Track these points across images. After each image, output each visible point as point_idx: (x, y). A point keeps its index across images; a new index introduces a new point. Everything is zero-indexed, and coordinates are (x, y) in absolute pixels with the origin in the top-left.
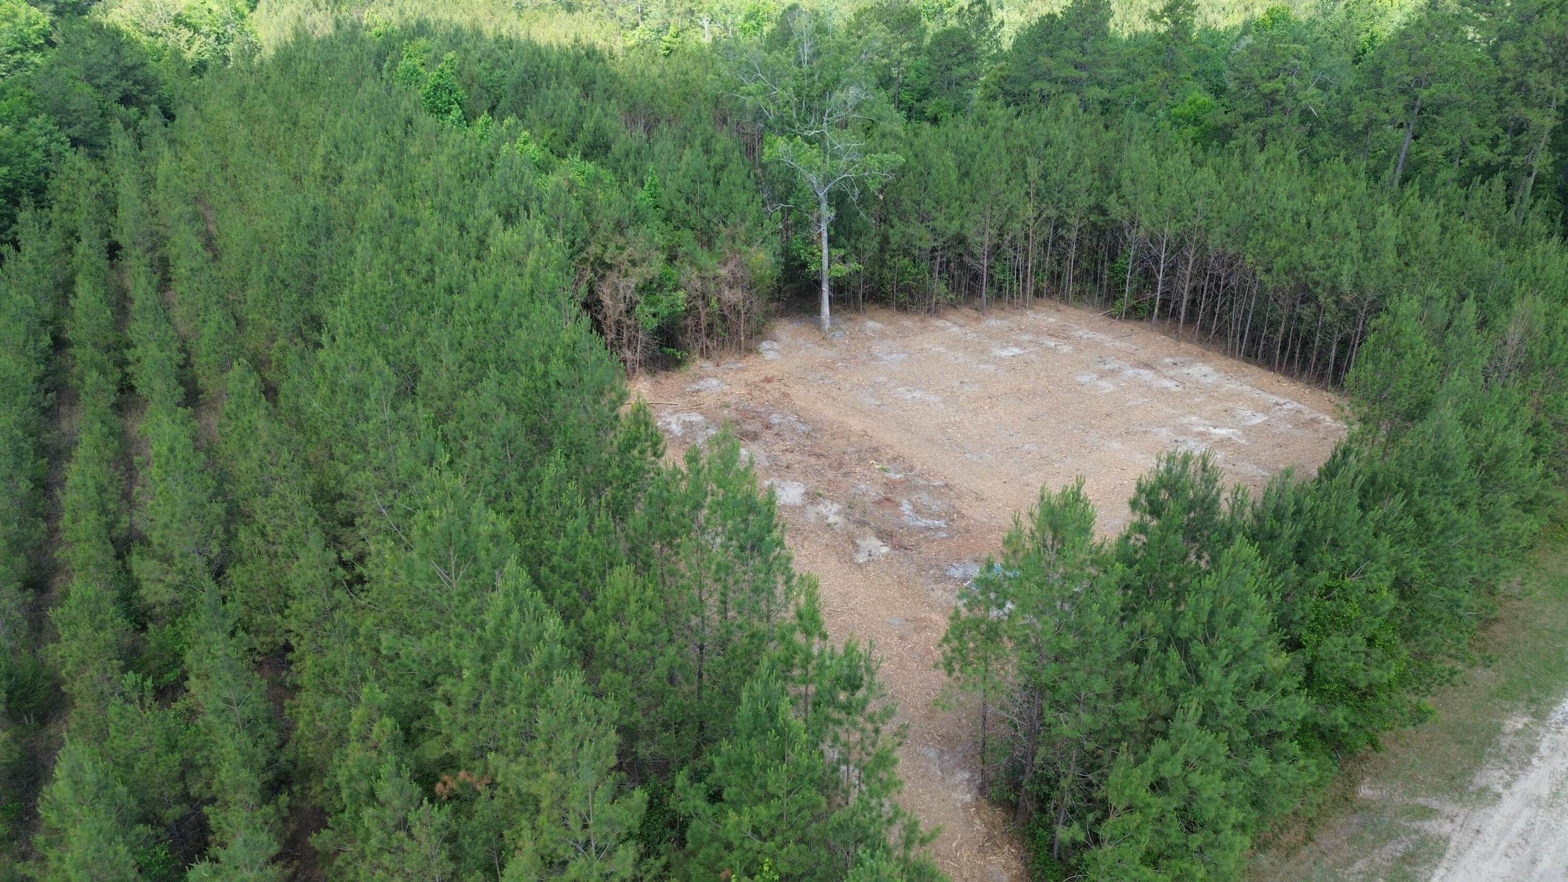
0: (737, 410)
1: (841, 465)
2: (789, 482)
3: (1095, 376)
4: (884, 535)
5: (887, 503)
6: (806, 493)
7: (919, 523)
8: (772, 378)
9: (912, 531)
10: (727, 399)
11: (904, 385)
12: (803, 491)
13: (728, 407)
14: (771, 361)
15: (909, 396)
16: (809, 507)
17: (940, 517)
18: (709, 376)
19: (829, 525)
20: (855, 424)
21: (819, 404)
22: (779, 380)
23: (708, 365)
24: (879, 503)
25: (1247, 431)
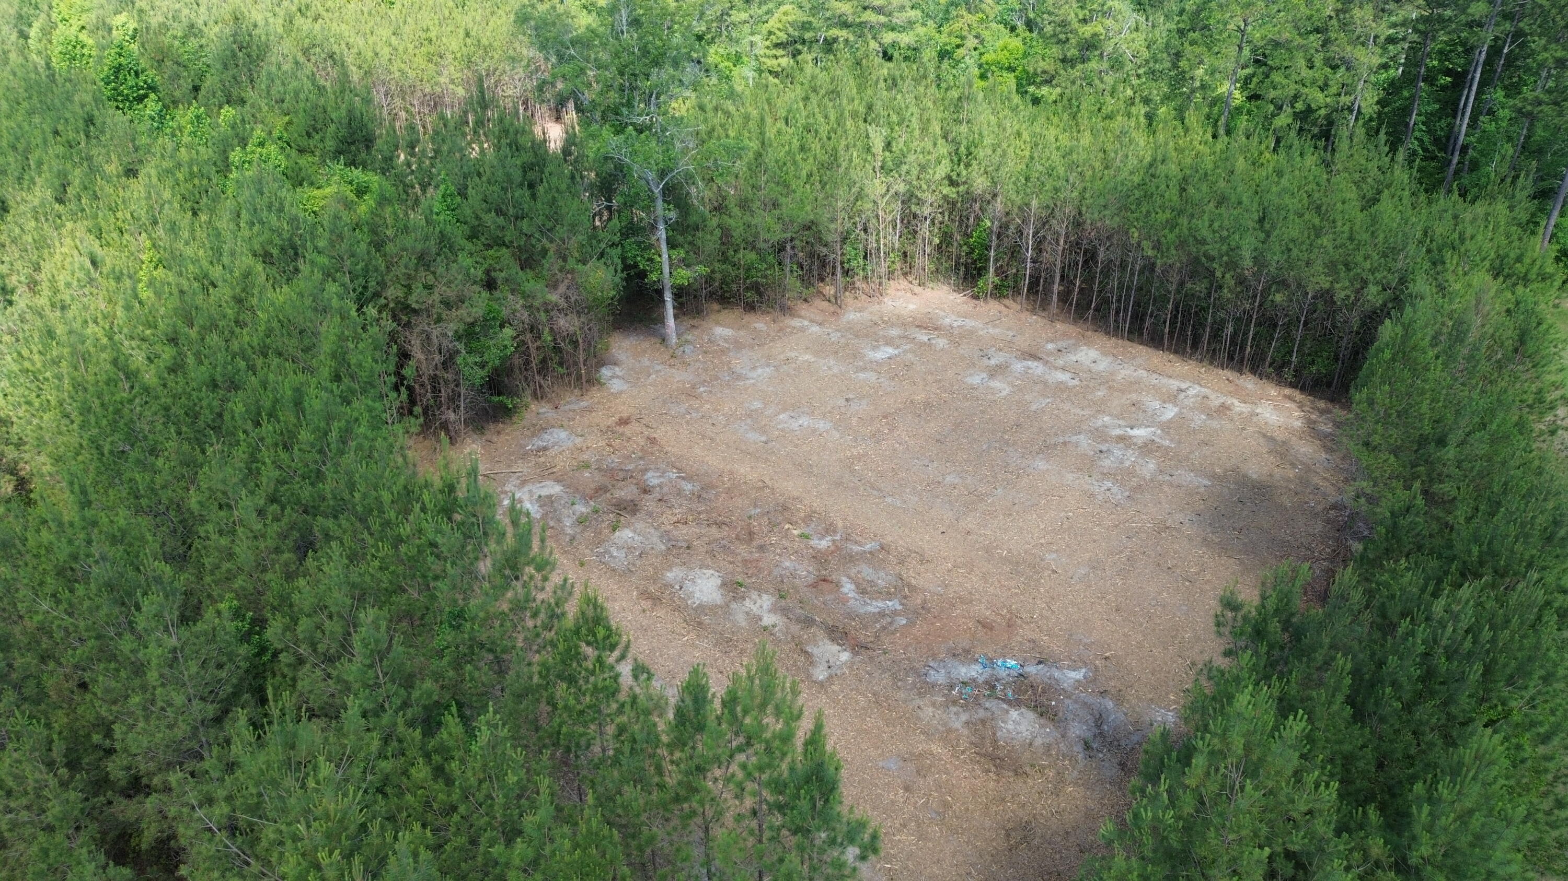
0: (599, 469)
1: (751, 534)
2: (697, 571)
3: (984, 375)
4: (838, 634)
5: (825, 586)
6: (724, 584)
7: (870, 609)
8: (629, 418)
9: (865, 621)
10: (585, 457)
11: (784, 410)
12: (719, 582)
13: (588, 467)
14: (620, 393)
15: (795, 425)
16: (734, 605)
17: (889, 596)
18: (553, 427)
19: (765, 629)
20: (746, 471)
21: (697, 450)
22: (638, 420)
23: (544, 409)
24: (814, 585)
25: (1166, 427)
